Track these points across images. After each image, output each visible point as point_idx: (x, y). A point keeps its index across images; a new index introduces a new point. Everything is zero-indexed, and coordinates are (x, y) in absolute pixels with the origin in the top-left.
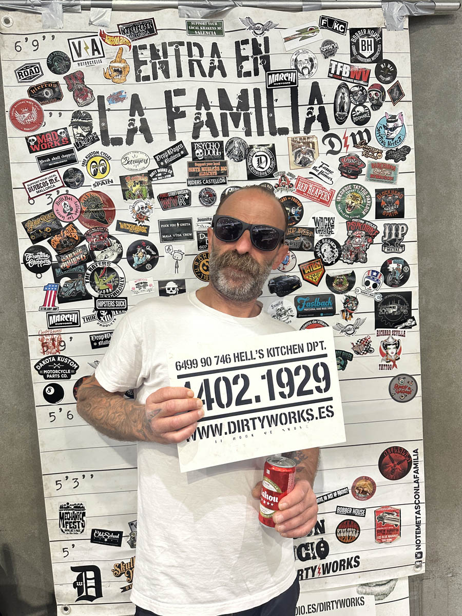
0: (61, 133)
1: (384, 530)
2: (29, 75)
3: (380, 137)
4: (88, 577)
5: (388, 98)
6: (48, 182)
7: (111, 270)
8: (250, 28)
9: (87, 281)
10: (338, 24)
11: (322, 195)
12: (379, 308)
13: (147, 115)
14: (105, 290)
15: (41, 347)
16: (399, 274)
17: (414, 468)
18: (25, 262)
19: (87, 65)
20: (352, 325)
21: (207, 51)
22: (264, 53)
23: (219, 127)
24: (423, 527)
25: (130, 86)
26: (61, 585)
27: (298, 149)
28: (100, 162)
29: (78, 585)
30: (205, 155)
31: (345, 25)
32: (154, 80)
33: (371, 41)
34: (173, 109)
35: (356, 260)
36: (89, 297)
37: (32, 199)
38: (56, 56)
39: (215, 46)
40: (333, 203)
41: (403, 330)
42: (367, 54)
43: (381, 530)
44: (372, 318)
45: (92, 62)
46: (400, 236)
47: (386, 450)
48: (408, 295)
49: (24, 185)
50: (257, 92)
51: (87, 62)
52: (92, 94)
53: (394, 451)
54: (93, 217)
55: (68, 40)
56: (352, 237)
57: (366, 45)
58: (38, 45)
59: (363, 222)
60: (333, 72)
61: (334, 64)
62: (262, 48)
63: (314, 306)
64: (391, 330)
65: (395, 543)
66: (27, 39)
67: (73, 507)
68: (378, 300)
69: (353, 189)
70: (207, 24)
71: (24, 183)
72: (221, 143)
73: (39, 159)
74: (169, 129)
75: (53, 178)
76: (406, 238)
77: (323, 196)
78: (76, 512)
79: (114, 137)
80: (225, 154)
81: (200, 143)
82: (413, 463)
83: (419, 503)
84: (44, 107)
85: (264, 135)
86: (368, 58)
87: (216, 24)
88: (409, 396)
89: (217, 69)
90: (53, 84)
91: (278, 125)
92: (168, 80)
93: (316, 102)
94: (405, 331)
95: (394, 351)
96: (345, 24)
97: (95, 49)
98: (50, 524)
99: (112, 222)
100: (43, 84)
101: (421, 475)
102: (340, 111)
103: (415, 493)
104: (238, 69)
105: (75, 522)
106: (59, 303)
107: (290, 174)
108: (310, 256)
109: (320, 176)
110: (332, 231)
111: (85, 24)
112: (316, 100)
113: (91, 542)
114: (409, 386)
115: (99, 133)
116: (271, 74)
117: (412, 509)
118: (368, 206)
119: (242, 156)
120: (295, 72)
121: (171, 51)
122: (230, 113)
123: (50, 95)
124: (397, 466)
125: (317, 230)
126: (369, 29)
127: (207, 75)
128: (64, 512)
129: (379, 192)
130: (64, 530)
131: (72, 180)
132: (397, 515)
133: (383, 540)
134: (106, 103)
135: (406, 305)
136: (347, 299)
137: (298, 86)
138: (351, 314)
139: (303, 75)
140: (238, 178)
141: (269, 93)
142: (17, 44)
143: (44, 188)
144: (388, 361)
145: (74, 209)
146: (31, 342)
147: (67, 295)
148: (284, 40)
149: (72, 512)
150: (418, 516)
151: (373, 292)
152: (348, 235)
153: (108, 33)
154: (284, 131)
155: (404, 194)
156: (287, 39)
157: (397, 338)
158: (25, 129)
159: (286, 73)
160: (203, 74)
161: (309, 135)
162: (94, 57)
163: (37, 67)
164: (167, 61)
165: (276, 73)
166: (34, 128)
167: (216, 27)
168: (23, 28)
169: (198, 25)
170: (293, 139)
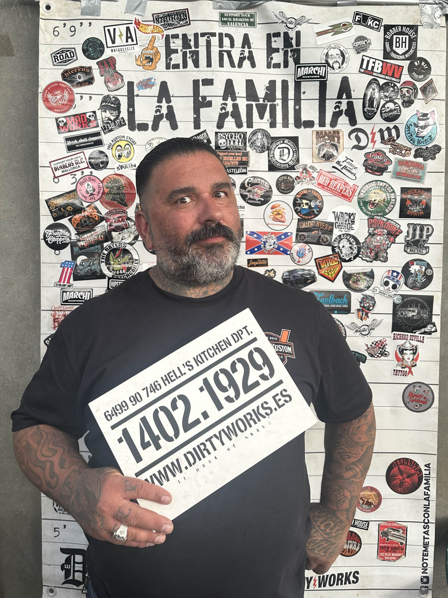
0: (90, 116)
1: (388, 547)
2: (64, 59)
3: (409, 135)
4: (76, 561)
5: (420, 95)
6: (74, 162)
7: (126, 252)
8: (283, 22)
9: (102, 260)
10: (373, 21)
11: (344, 189)
12: (398, 311)
13: (174, 102)
14: (119, 270)
15: (52, 322)
16: (422, 276)
17: (425, 484)
18: (45, 238)
19: (120, 51)
20: (368, 326)
21: (238, 42)
22: (295, 47)
23: (244, 118)
24: (431, 549)
25: (160, 73)
26: (49, 565)
27: (322, 143)
28: (125, 146)
29: (65, 567)
30: (228, 145)
31: (379, 22)
32: (183, 68)
33: (406, 38)
34: (200, 98)
35: (376, 258)
36: (103, 276)
37: (57, 177)
38: (91, 42)
39: (246, 37)
40: (355, 199)
41: (422, 335)
42: (400, 51)
43: (384, 547)
44: (389, 320)
45: (124, 49)
46: (424, 237)
47: (396, 461)
48: (430, 300)
49: (50, 164)
51: (121, 48)
52: (123, 80)
53: (404, 463)
54: (114, 199)
55: (104, 27)
56: (374, 235)
57: (401, 42)
58: (75, 31)
59: (386, 220)
60: (364, 67)
61: (366, 59)
62: (294, 42)
63: (328, 303)
64: (409, 334)
65: (399, 562)
66: (65, 25)
68: (397, 302)
69: (377, 186)
70: (240, 15)
71: (50, 162)
72: (245, 134)
73: (67, 139)
74: (194, 118)
75: (79, 159)
76: (431, 240)
77: (345, 191)
79: (140, 122)
80: (248, 145)
81: (224, 133)
82: (424, 478)
83: (429, 522)
84: (76, 90)
85: (288, 127)
86: (402, 55)
87: (249, 16)
88: (424, 406)
89: (247, 60)
90: (86, 68)
91: (304, 117)
92: (197, 69)
93: (344, 97)
94: (423, 337)
95: (411, 357)
96: (379, 20)
97: (129, 37)
98: (44, 501)
99: (131, 205)
100: (76, 68)
101: (433, 493)
102: (369, 107)
103: (424, 511)
104: (268, 60)
106: (74, 280)
107: (312, 167)
108: (328, 251)
109: (343, 171)
110: (352, 227)
111: (121, 12)
112: (345, 94)
114: (425, 396)
115: (126, 118)
116: (301, 67)
117: (420, 528)
118: (392, 204)
119: (265, 148)
120: (325, 66)
121: (202, 41)
122: (256, 104)
123: (82, 78)
124: (407, 480)
125: (337, 225)
126: (405, 26)
127: (236, 65)
129: (404, 190)
130: (57, 510)
131: (97, 162)
132: (403, 533)
133: (386, 558)
134: (136, 89)
135: (426, 309)
136: (363, 298)
137: (327, 80)
138: (367, 314)
139: (334, 69)
140: (258, 168)
141: (298, 85)
142: (56, 29)
143: (70, 168)
144: (404, 366)
145: (97, 190)
146: (44, 316)
147: (82, 273)
148: (316, 35)
150: (426, 536)
151: (392, 293)
152: (368, 232)
153: (143, 21)
154: (309, 124)
155: (431, 194)
156: (319, 34)
157: (414, 343)
158: (56, 110)
159: (316, 66)
160: (232, 64)
161: (335, 129)
162: (127, 44)
163: (73, 52)
164: (198, 51)
165: (305, 67)
166: (64, 110)
167: (249, 18)
168: (62, 14)
169: (230, 17)
170: (317, 133)
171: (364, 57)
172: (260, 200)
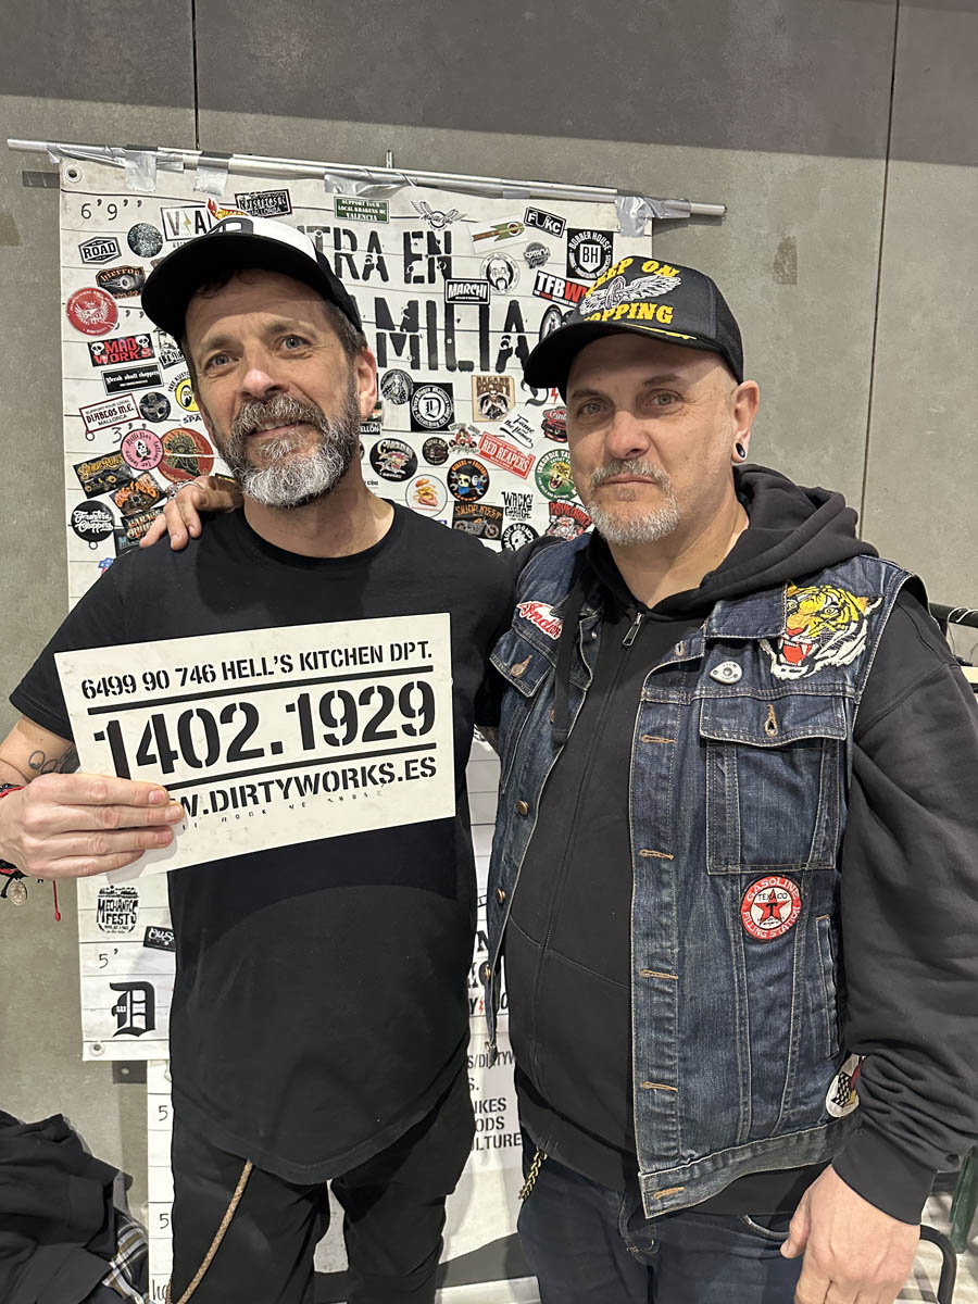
0: (141, 341)
2: (100, 254)
4: (135, 999)
6: (117, 410)
8: (425, 217)
10: (552, 222)
11: (517, 461)
18: (73, 523)
21: (363, 243)
22: (443, 254)
26: (92, 1010)
27: (486, 394)
29: (120, 1009)
31: (561, 224)
33: (597, 249)
37: (91, 432)
38: (141, 230)
39: (374, 235)
40: (532, 474)
42: (590, 267)
49: (81, 412)
50: (431, 305)
54: (179, 466)
55: (161, 209)
56: (556, 525)
57: (590, 255)
58: (116, 212)
59: (572, 505)
60: (540, 287)
61: (543, 277)
62: (442, 247)
66: (100, 201)
67: (119, 892)
69: (560, 456)
70: (366, 204)
71: (80, 409)
73: (106, 375)
75: (125, 406)
77: (518, 463)
78: (123, 900)
84: (118, 302)
85: (437, 369)
86: (591, 272)
87: (378, 206)
89: (375, 269)
90: (134, 270)
91: (460, 357)
93: (514, 329)
96: (561, 221)
97: (200, 226)
98: (82, 916)
100: (121, 268)
104: (405, 270)
105: (120, 915)
109: (515, 434)
110: (528, 514)
111: (188, 188)
112: (514, 326)
113: (144, 945)
116: (452, 283)
119: (405, 397)
120: (486, 284)
122: (391, 334)
123: (129, 285)
125: (507, 510)
126: (596, 231)
127: (361, 276)
128: (106, 899)
130: (103, 926)
131: (152, 410)
137: (489, 304)
139: (498, 289)
140: (396, 427)
141: (449, 309)
142: (86, 208)
143: (111, 418)
145: (153, 452)
148: (472, 239)
149: (117, 899)
152: (550, 521)
153: (220, 204)
154: (467, 366)
156: (477, 238)
158: (87, 330)
159: (474, 283)
160: (355, 276)
161: (502, 374)
163: (113, 244)
165: (459, 283)
166: (101, 330)
167: (378, 209)
168: (96, 185)
169: (351, 205)
170: (479, 379)
171: (540, 274)
172: (399, 473)
